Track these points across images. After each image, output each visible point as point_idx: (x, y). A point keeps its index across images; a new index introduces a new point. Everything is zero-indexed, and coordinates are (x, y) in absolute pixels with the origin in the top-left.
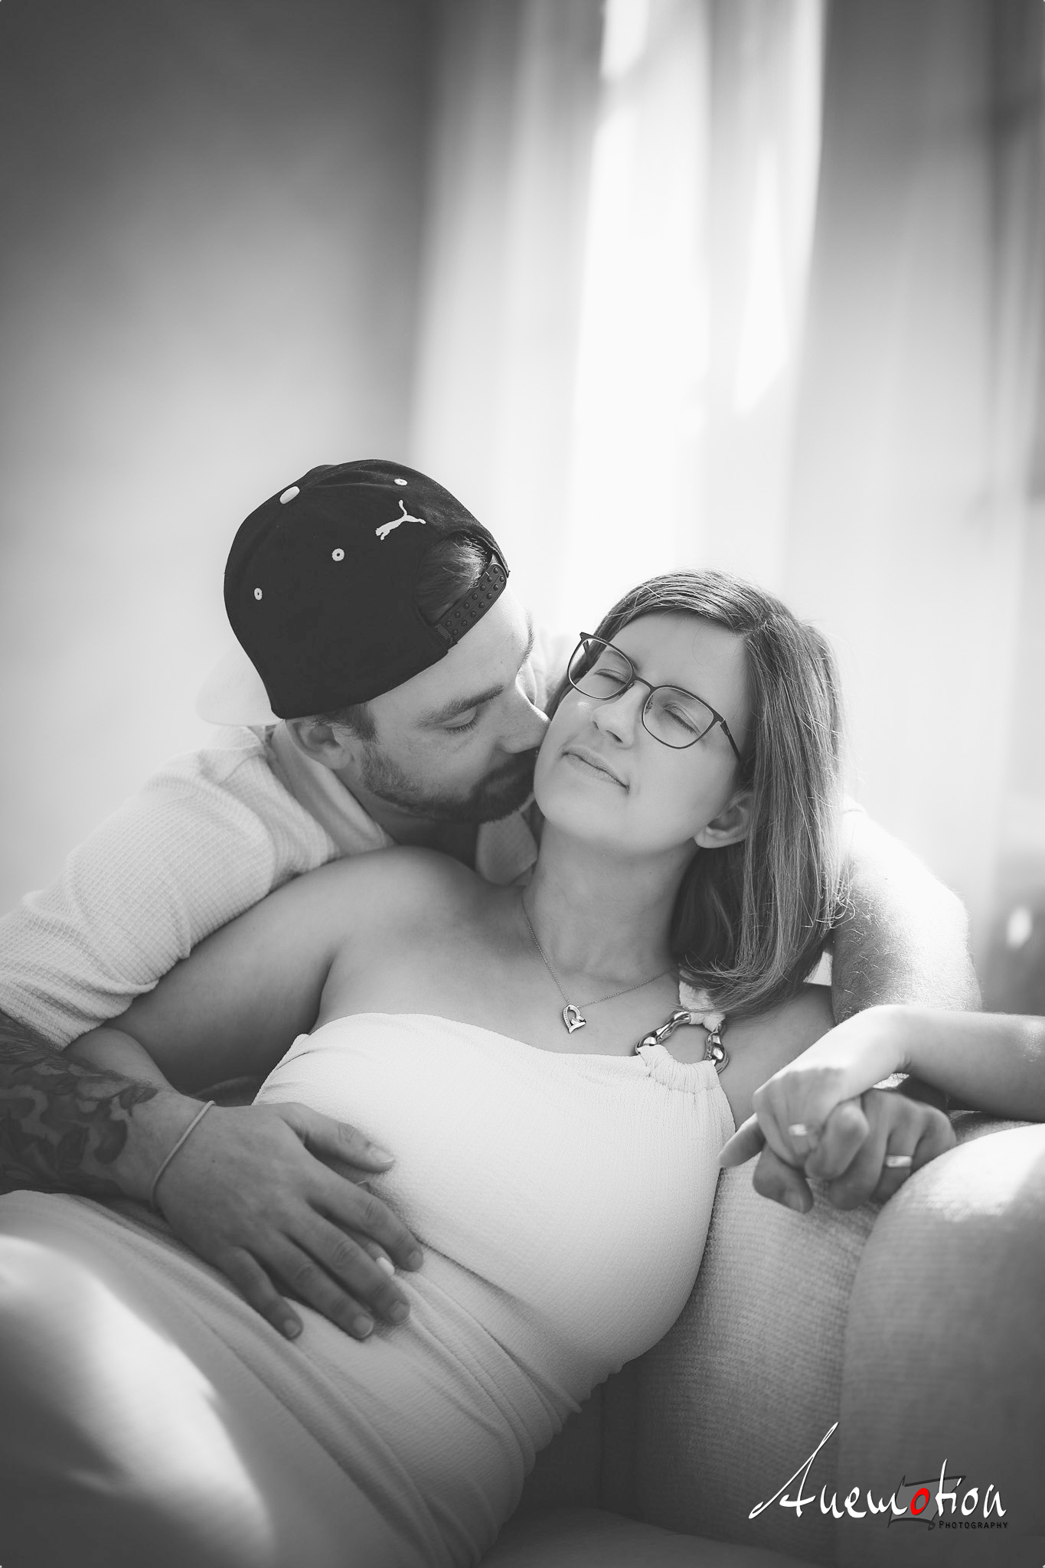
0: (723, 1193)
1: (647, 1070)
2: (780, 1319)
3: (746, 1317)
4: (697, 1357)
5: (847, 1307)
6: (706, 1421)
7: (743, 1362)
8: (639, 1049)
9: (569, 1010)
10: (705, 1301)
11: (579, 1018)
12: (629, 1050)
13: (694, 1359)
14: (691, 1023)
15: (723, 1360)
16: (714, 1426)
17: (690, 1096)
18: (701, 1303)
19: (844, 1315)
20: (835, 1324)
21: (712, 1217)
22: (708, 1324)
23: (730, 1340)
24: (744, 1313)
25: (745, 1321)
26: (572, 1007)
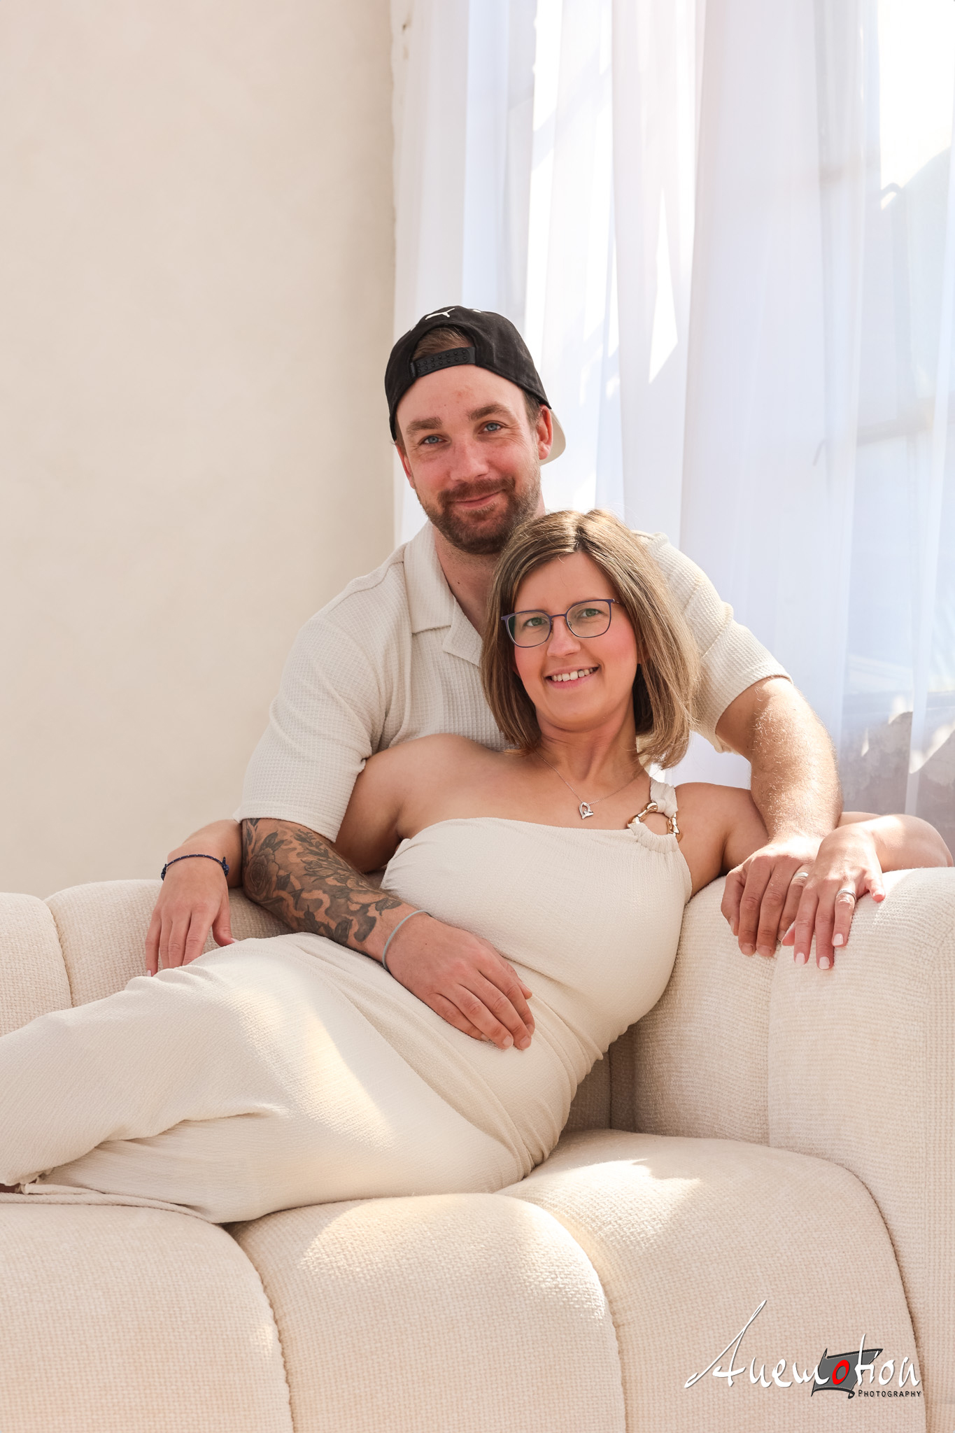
0: (686, 926)
1: (636, 837)
2: (729, 999)
3: (706, 1000)
4: (674, 1028)
5: (770, 989)
6: (681, 1067)
7: (705, 1028)
8: (629, 825)
9: (583, 806)
10: (678, 993)
11: (589, 810)
12: (623, 825)
13: (672, 1030)
14: (658, 811)
15: (692, 1029)
16: (687, 1070)
17: (662, 855)
18: (676, 994)
19: (768, 994)
20: (763, 1000)
21: (680, 941)
22: (681, 1008)
23: (696, 1015)
24: (705, 998)
25: (705, 1002)
26: (585, 804)
